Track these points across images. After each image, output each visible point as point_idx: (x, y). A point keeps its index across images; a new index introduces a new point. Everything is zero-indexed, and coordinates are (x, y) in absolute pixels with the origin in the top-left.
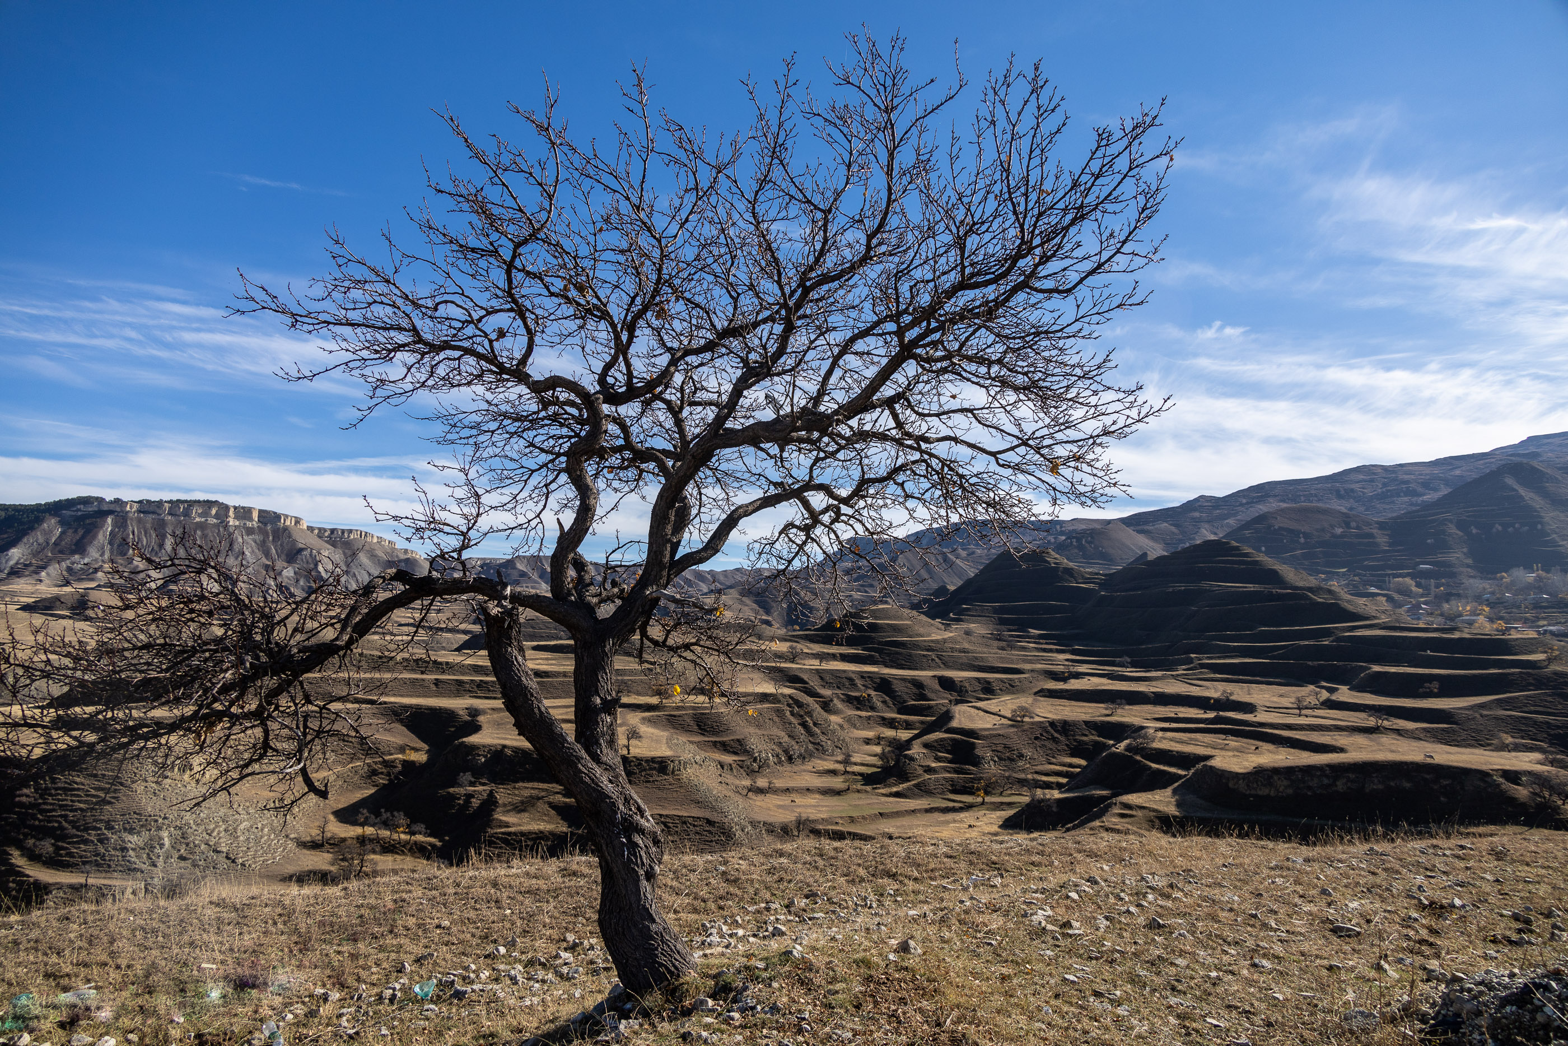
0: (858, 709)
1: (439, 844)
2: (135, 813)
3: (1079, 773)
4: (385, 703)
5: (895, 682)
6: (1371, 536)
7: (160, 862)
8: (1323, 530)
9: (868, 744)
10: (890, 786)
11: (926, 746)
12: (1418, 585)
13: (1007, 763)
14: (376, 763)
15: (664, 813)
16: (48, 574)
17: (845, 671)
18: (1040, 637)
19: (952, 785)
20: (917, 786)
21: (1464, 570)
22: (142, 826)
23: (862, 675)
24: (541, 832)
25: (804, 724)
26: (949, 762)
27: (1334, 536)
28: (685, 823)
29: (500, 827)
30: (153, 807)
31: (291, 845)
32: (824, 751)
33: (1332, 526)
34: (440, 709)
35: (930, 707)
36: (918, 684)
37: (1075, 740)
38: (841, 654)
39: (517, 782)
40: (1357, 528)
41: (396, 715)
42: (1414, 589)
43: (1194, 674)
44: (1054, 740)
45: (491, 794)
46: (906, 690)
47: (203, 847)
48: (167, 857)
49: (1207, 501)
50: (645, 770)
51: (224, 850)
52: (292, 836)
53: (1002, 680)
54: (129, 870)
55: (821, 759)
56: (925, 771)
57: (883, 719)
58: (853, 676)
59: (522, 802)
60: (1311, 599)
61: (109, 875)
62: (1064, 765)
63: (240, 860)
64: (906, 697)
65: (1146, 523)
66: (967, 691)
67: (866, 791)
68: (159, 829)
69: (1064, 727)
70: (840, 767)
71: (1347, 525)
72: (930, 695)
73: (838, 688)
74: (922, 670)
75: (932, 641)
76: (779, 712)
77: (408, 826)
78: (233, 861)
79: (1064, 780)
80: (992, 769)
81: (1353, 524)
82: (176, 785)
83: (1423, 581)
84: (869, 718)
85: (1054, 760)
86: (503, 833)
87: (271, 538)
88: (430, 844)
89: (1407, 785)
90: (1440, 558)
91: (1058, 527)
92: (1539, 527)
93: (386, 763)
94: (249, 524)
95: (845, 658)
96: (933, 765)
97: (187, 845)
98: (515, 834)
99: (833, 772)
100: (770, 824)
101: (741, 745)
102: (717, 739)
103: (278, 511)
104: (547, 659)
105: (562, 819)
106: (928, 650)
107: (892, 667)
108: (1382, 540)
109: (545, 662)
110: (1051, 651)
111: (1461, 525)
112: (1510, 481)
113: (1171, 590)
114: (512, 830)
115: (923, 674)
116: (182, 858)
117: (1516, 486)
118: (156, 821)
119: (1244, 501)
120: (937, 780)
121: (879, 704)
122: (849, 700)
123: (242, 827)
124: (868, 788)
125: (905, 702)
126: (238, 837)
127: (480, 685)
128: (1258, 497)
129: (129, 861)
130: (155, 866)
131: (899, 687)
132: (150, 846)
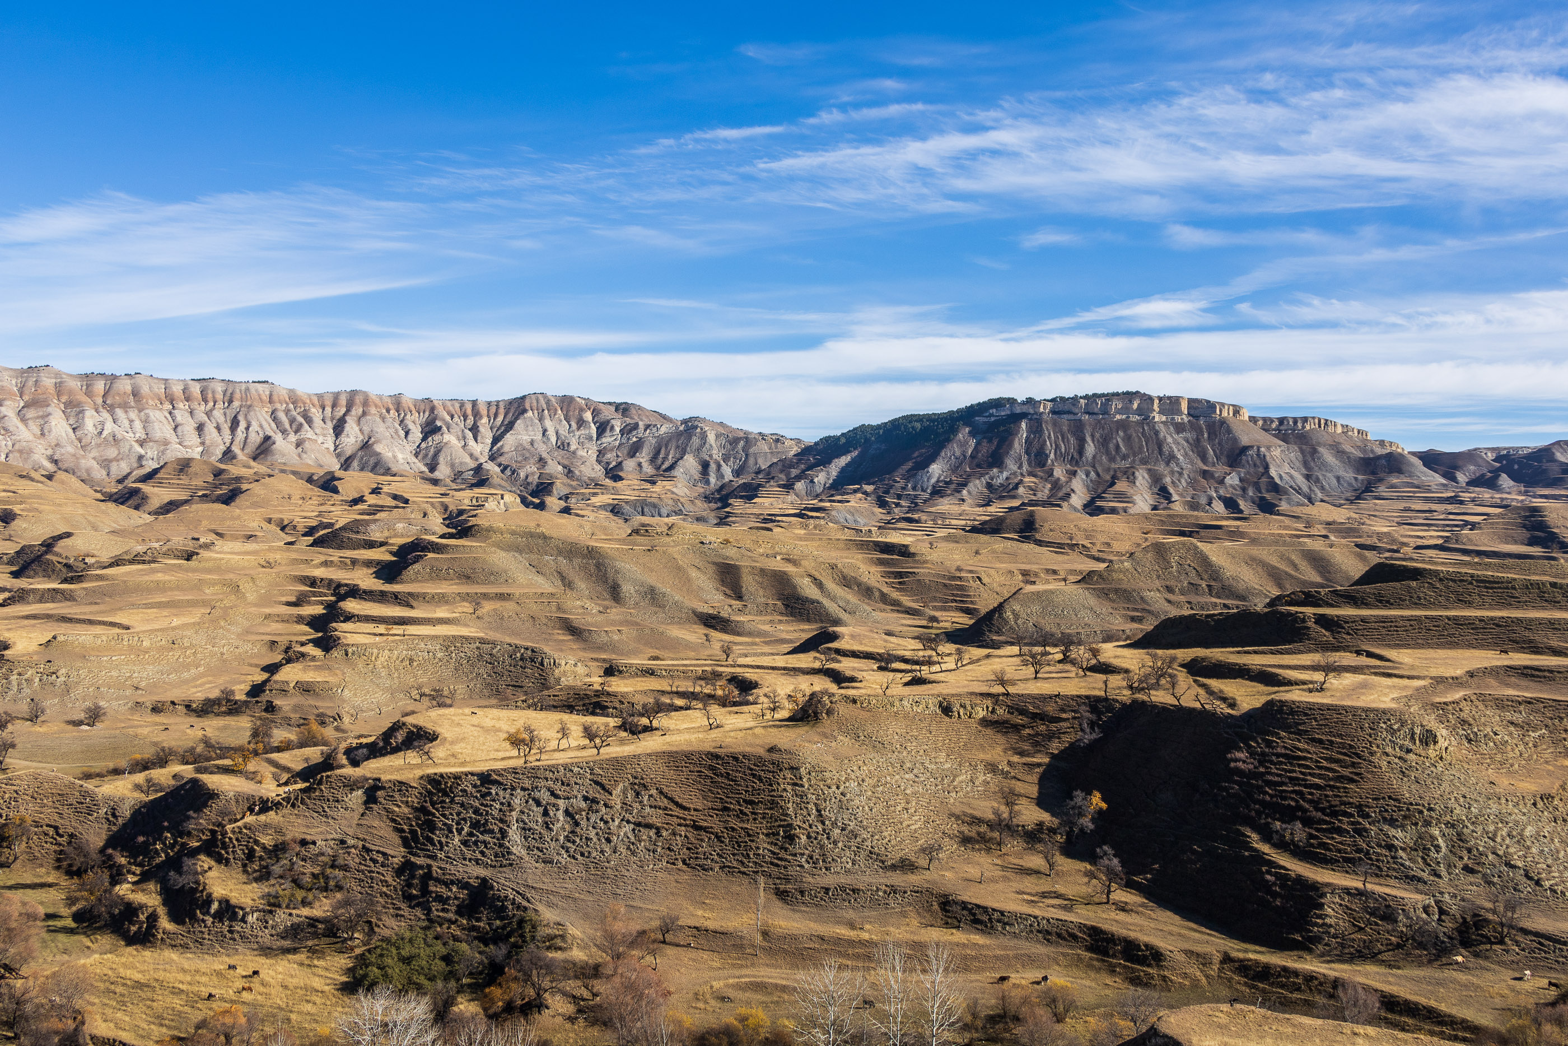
2: (1390, 797)
7: (1442, 870)
16: (969, 492)
22: (1405, 817)
30: (1410, 792)
47: (1491, 857)
48: (1449, 866)
51: (1520, 864)
54: (1407, 877)
61: (1382, 881)
63: (1547, 884)
68: (1427, 823)
78: (1538, 883)
82: (1424, 763)
87: (1206, 435)
94: (1178, 419)
97: (1469, 851)
103: (1212, 399)
116: (1468, 870)
118: (1421, 812)
123: (1527, 833)
126: (1529, 848)
129: (1402, 865)
130: (1438, 876)
132: (1423, 847)
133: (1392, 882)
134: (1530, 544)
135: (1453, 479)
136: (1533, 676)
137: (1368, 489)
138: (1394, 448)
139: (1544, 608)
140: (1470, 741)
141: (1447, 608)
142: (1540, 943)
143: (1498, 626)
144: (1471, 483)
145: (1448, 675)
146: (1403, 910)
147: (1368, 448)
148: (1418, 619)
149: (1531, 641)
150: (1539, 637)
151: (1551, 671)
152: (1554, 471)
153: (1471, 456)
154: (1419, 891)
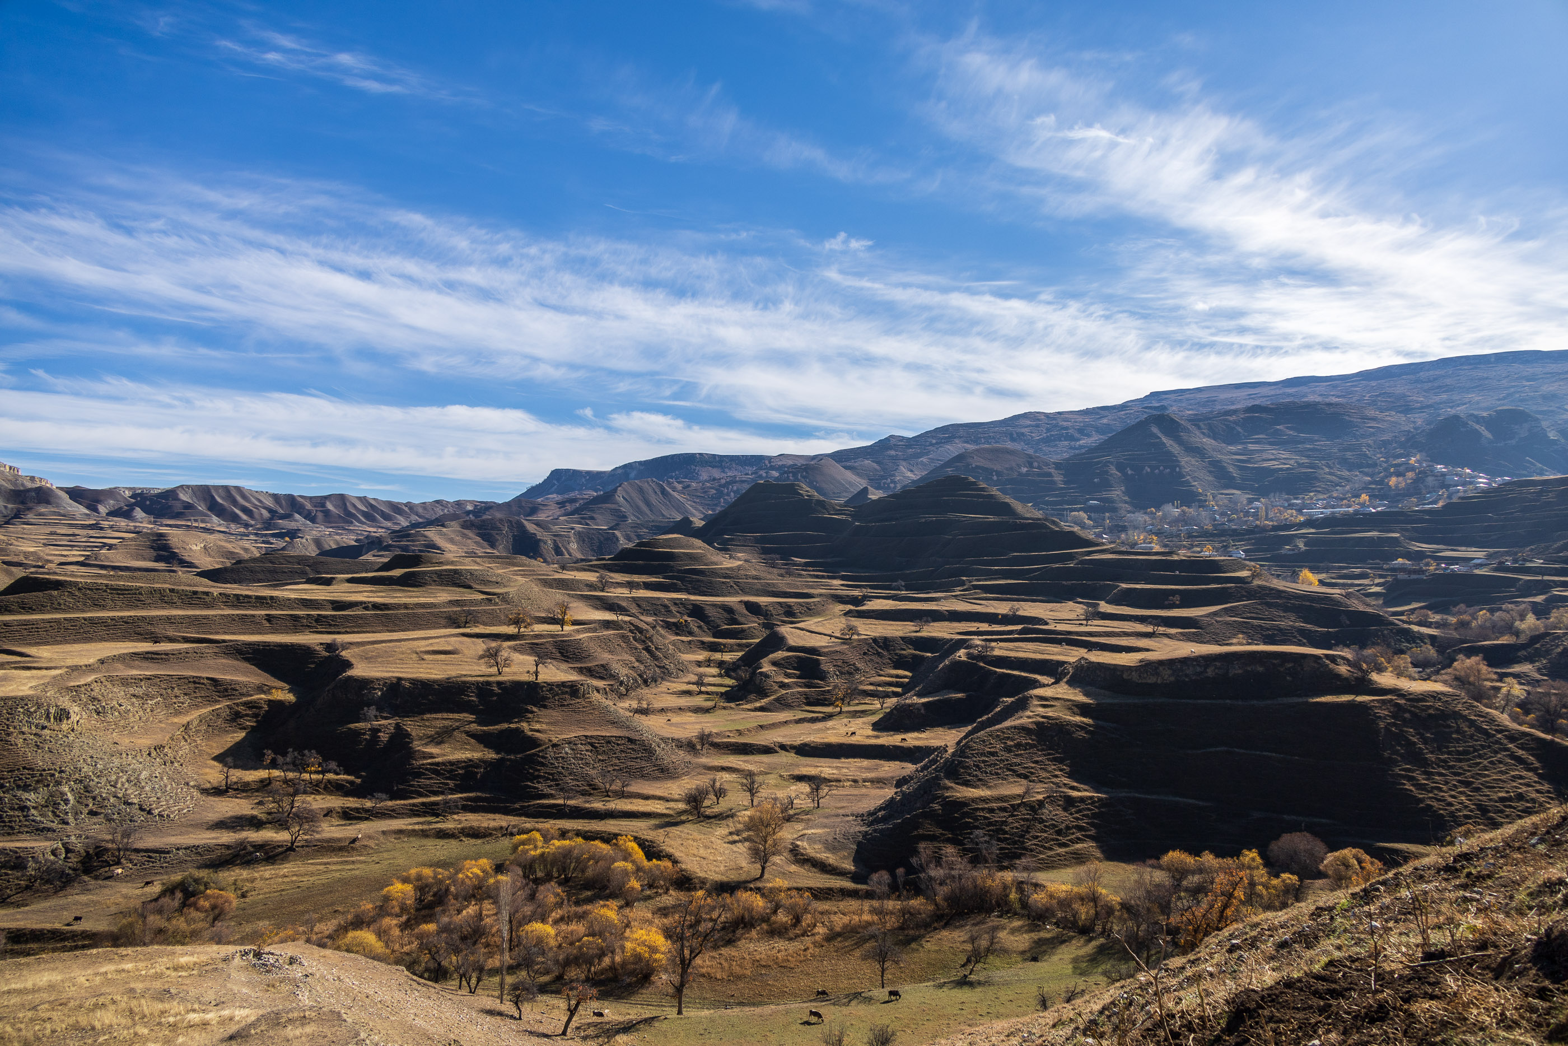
0: (677, 634)
1: (358, 781)
2: (24, 768)
3: (908, 683)
4: (224, 641)
5: (708, 607)
6: (1050, 475)
7: (70, 818)
8: (1011, 469)
9: (700, 666)
10: (751, 702)
11: (774, 663)
12: (1090, 518)
13: (847, 676)
14: (237, 705)
15: (589, 734)
17: (659, 599)
18: (806, 564)
19: (806, 698)
20: (777, 700)
21: (1124, 505)
22: (38, 782)
23: (676, 602)
24: (470, 760)
25: (647, 649)
26: (798, 678)
27: (1020, 474)
28: (609, 742)
29: (425, 758)
30: (43, 760)
31: (196, 793)
32: (670, 674)
33: (1019, 466)
34: (292, 645)
35: (743, 631)
36: (728, 609)
37: (896, 654)
38: (644, 583)
39: (424, 714)
40: (1039, 467)
41: (240, 654)
42: (1087, 521)
43: (970, 594)
44: (879, 654)
45: (398, 726)
46: (718, 615)
47: (112, 800)
48: (76, 813)
49: (901, 441)
50: (557, 694)
51: (135, 801)
52: (192, 783)
53: (799, 604)
54: (37, 830)
55: (669, 681)
56: (780, 687)
57: (703, 643)
58: (667, 602)
59: (437, 733)
60: (1049, 528)
61: (14, 837)
62: (892, 676)
63: (156, 812)
64: (719, 622)
65: (848, 460)
66: (772, 615)
67: (731, 708)
68: (58, 783)
69: (885, 643)
70: (694, 688)
71: (1031, 465)
72: (742, 619)
73: (655, 614)
74: (723, 596)
75: (727, 569)
76: (623, 637)
77: (320, 765)
78: (149, 812)
79: (899, 690)
80: (835, 682)
81: (1035, 464)
82: (57, 735)
83: (1093, 515)
84: (690, 642)
85: (882, 673)
86: (430, 764)
88: (348, 781)
89: (1261, 669)
90: (1105, 495)
91: (767, 462)
92: (1178, 469)
93: (250, 705)
95: (648, 586)
96: (786, 681)
97: (94, 798)
98: (443, 764)
99: (688, 693)
100: (678, 740)
101: (606, 670)
102: (583, 665)
104: (371, 591)
105: (485, 746)
106: (725, 578)
107: (694, 594)
108: (1058, 478)
109: (370, 594)
110: (823, 577)
111: (1120, 467)
112: (1155, 430)
113: (923, 520)
114: (439, 760)
115: (731, 600)
116: (92, 813)
117: (1160, 435)
118: (53, 775)
119: (934, 441)
120: (793, 694)
121: (696, 629)
122: (668, 626)
123: (142, 777)
124: (732, 705)
125: (718, 626)
126: (143, 787)
127: (319, 619)
128: (946, 438)
129: (33, 821)
130: (67, 823)
131: (711, 612)
132: (53, 804)
133: (23, 837)
134: (156, 560)
135: (96, 510)
136: (153, 659)
137: (17, 515)
138: (43, 483)
139: (163, 608)
140: (98, 713)
141: (83, 611)
142: (150, 857)
143: (126, 623)
144: (111, 514)
145: (82, 664)
146: (33, 857)
147: (19, 482)
148: (57, 621)
149: (152, 633)
150: (158, 630)
151: (167, 654)
152: (178, 507)
153: (111, 493)
154: (48, 839)
